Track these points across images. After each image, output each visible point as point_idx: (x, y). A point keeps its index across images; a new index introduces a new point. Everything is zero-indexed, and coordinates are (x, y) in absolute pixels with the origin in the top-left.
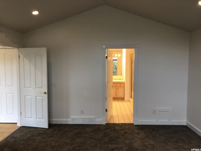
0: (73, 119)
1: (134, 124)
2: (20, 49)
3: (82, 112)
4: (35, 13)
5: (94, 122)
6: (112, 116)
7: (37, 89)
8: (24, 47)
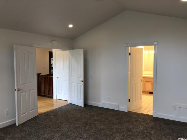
0: (103, 104)
1: (153, 116)
2: (70, 50)
3: (109, 99)
4: (71, 26)
5: (118, 108)
6: (141, 107)
7: (78, 78)
8: (73, 48)
